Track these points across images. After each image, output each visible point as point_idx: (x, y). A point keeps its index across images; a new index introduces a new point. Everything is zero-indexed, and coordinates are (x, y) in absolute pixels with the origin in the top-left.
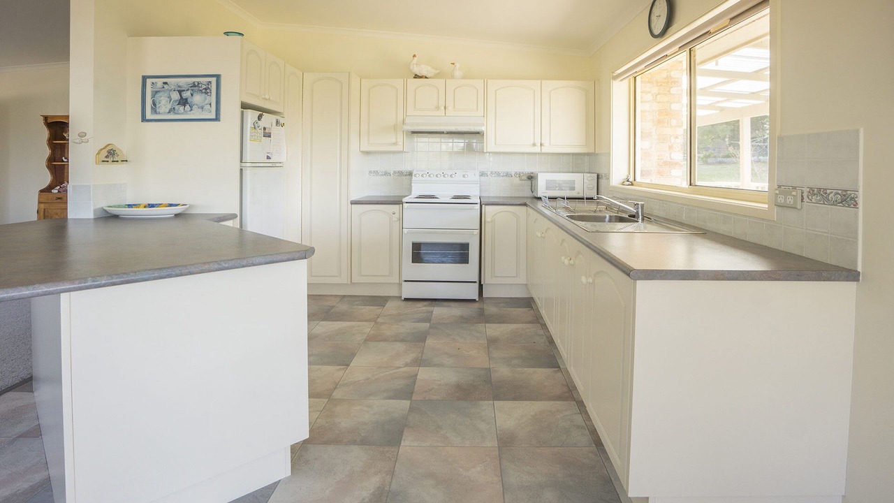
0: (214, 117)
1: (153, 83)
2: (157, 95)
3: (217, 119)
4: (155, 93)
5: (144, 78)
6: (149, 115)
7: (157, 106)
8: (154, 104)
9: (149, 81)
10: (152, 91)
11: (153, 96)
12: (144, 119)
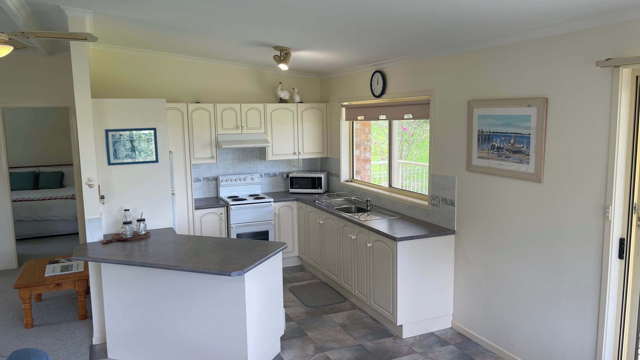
0: (155, 160)
1: (113, 135)
2: (117, 145)
3: (157, 161)
4: (115, 143)
5: (107, 131)
6: (112, 161)
7: (117, 153)
8: (115, 151)
9: (110, 134)
10: (113, 141)
11: (114, 145)
12: (110, 164)
